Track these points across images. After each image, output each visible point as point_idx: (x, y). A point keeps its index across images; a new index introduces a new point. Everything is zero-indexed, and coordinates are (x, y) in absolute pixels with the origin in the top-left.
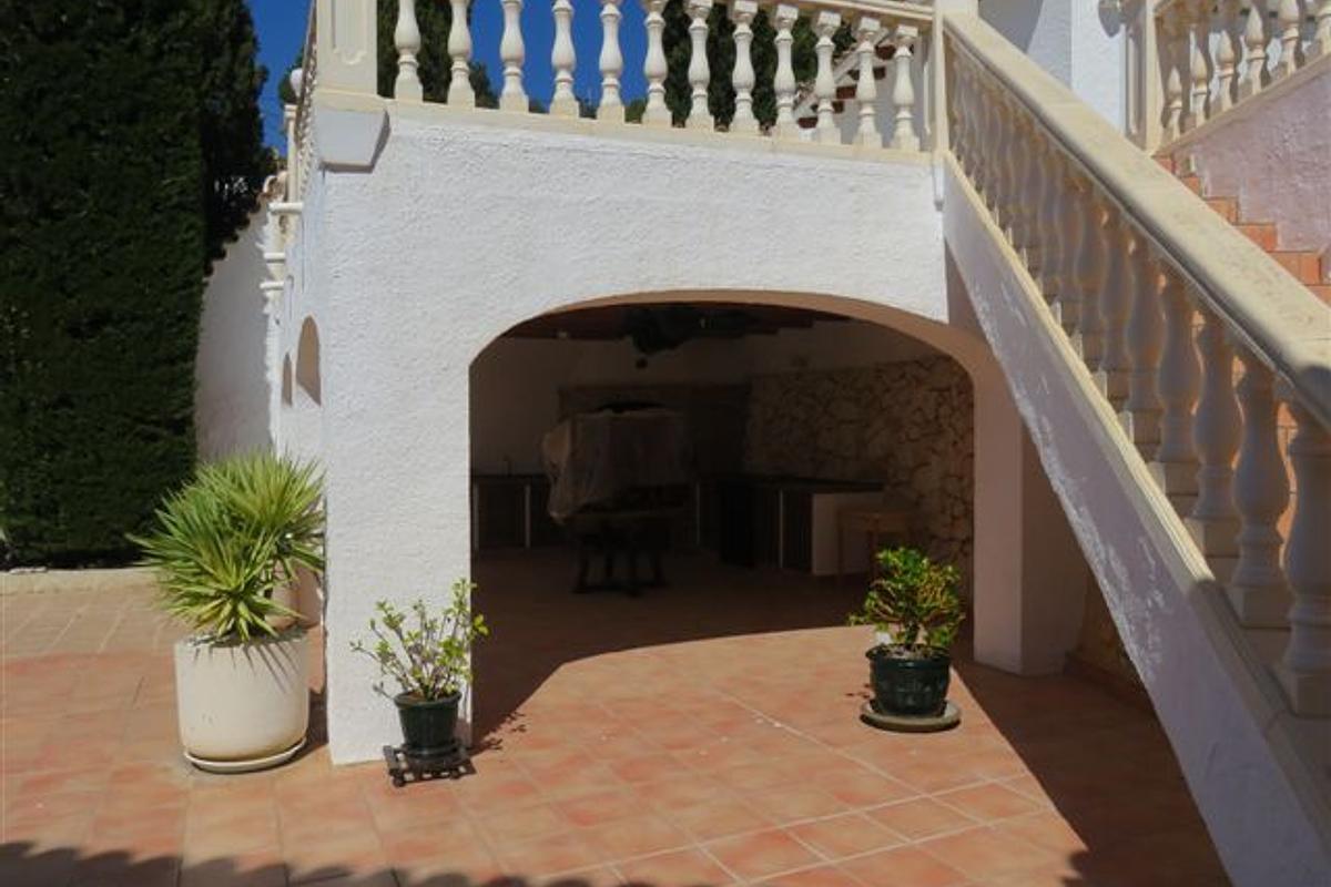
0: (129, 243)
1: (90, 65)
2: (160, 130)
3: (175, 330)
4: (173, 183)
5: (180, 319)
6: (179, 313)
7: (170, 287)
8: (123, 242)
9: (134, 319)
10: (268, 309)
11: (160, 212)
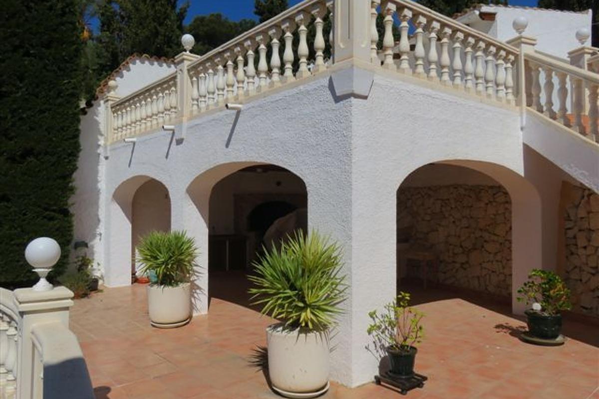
0: (45, 112)
1: (27, 14)
2: (64, 54)
3: (66, 160)
4: (70, 82)
5: (69, 155)
6: (69, 151)
7: (65, 138)
8: (42, 112)
9: (46, 153)
10: (100, 150)
11: (62, 97)
